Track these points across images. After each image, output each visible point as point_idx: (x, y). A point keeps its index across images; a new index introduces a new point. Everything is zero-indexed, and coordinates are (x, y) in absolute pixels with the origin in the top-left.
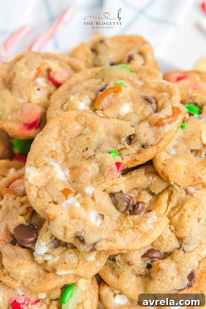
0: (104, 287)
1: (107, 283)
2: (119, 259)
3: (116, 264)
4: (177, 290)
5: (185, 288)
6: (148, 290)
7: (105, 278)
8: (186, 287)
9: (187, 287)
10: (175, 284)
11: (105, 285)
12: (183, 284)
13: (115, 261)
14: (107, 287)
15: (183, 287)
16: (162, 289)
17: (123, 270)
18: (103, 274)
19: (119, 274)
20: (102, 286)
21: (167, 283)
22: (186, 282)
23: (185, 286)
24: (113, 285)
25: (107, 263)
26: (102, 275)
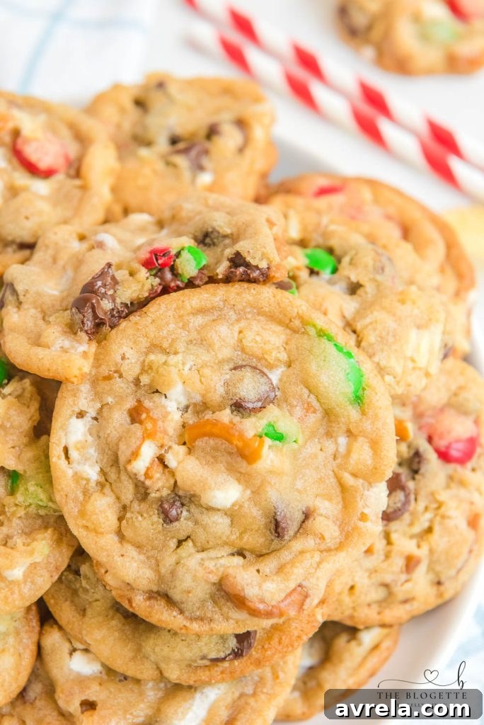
0: (52, 630)
1: (60, 623)
2: (87, 573)
3: (81, 583)
4: (208, 659)
5: (226, 657)
6: (143, 650)
7: (55, 612)
8: (229, 655)
9: (231, 656)
10: (203, 644)
11: (55, 626)
12: (224, 646)
13: (80, 575)
14: (56, 630)
15: (222, 655)
16: (173, 651)
17: (94, 599)
18: (52, 601)
19: (87, 606)
20: (47, 628)
21: (185, 640)
22: (230, 643)
23: (228, 652)
24: (71, 630)
25: (63, 577)
26: (51, 603)
